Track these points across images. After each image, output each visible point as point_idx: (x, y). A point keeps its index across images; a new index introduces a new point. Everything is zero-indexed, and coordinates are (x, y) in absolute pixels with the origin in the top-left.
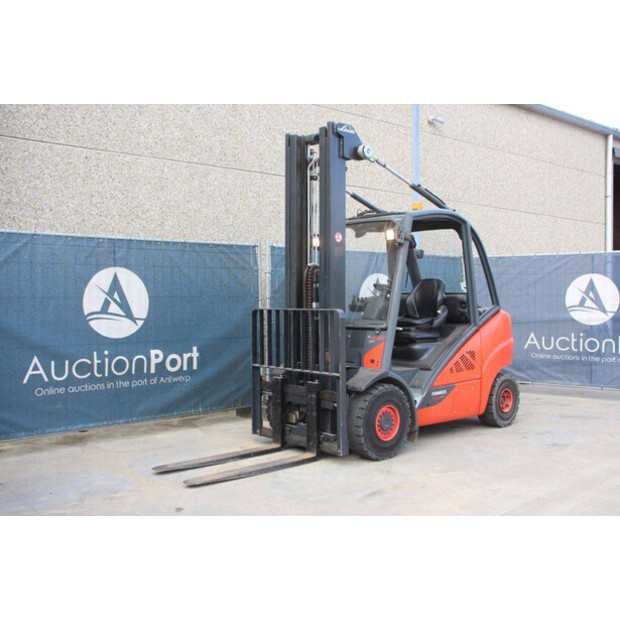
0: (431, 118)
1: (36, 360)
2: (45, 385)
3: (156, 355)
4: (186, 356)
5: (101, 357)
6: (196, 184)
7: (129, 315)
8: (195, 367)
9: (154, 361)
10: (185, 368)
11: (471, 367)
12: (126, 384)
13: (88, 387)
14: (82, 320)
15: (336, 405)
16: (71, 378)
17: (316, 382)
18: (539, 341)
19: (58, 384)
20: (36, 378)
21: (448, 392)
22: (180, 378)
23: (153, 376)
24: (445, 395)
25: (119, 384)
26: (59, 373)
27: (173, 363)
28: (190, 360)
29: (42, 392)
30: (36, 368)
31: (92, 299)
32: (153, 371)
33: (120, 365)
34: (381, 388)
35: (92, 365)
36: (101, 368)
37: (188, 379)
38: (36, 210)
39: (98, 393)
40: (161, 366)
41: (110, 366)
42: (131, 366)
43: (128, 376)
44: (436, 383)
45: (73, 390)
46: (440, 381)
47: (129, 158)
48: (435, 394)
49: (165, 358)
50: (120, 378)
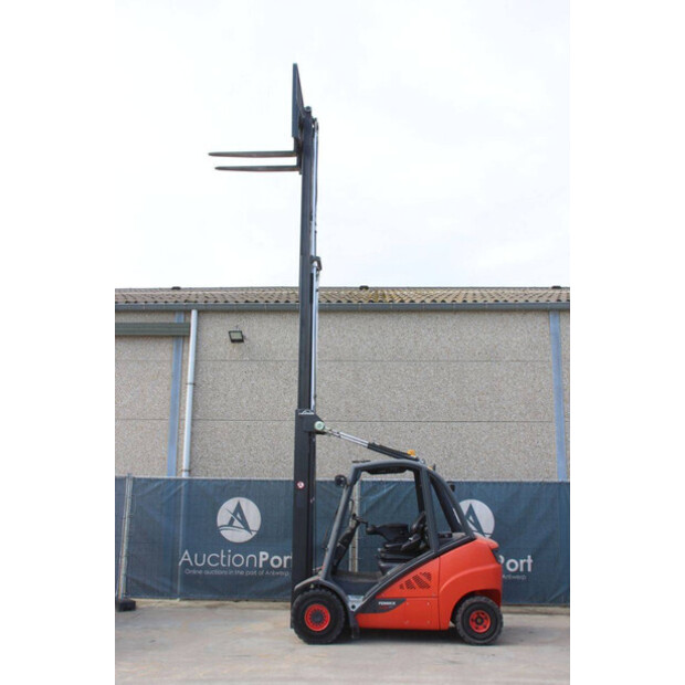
1: (186, 552)
2: (191, 568)
3: (264, 555)
4: (286, 558)
5: (226, 554)
7: (247, 527)
9: (262, 560)
11: (424, 586)
12: (242, 573)
13: (217, 572)
14: (216, 530)
16: (207, 567)
19: (199, 568)
20: (186, 563)
21: (398, 604)
22: (281, 573)
23: (261, 569)
24: (394, 607)
25: (237, 572)
26: (200, 561)
27: (276, 562)
28: (288, 561)
29: (188, 572)
30: (186, 557)
32: (261, 566)
33: (238, 560)
35: (220, 559)
36: (225, 561)
37: (286, 574)
39: (223, 576)
40: (267, 563)
41: (231, 560)
42: (245, 561)
43: (243, 568)
44: (383, 595)
45: (207, 572)
46: (388, 593)
47: (276, 423)
48: (381, 603)
49: (270, 558)
50: (237, 568)
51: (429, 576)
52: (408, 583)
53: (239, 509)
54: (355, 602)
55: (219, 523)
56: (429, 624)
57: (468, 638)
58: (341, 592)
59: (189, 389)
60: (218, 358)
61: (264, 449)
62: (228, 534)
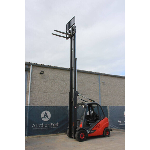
0: (102, 82)
1: (34, 124)
2: (35, 128)
4: (56, 124)
5: (43, 124)
6: (60, 96)
7: (48, 117)
8: (58, 126)
9: (51, 125)
10: (56, 126)
11: (99, 127)
12: (47, 128)
13: (41, 128)
14: (41, 118)
16: (39, 127)
18: (120, 122)
19: (37, 128)
20: (34, 127)
22: (55, 127)
23: (51, 127)
24: (94, 132)
26: (37, 126)
27: (54, 125)
28: (57, 125)
29: (34, 129)
30: (34, 125)
31: (42, 115)
32: (51, 126)
33: (46, 125)
34: (81, 130)
35: (42, 125)
36: (43, 126)
37: (56, 128)
38: (36, 102)
39: (43, 129)
40: (52, 125)
41: (44, 125)
42: (48, 125)
43: (47, 127)
44: (92, 130)
45: (39, 129)
46: (93, 129)
47: (49, 93)
48: (92, 131)
49: (53, 124)
50: (46, 127)
51: (99, 125)
52: (96, 126)
53: (46, 113)
54: (88, 132)
55: (41, 117)
56: (99, 134)
57: (106, 136)
58: (86, 130)
59: (30, 84)
60: (37, 77)
61: (47, 99)
62: (44, 119)
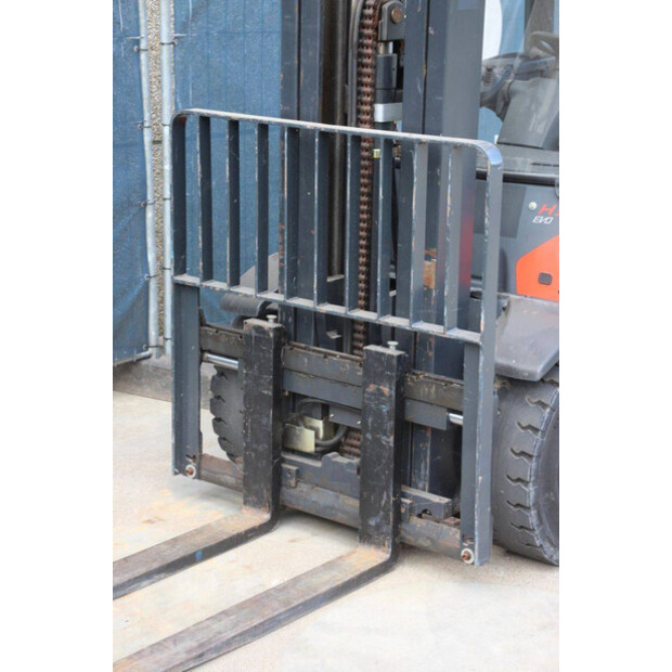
15: (457, 419)
17: (392, 349)
